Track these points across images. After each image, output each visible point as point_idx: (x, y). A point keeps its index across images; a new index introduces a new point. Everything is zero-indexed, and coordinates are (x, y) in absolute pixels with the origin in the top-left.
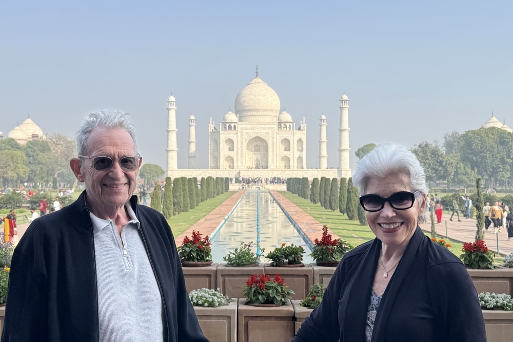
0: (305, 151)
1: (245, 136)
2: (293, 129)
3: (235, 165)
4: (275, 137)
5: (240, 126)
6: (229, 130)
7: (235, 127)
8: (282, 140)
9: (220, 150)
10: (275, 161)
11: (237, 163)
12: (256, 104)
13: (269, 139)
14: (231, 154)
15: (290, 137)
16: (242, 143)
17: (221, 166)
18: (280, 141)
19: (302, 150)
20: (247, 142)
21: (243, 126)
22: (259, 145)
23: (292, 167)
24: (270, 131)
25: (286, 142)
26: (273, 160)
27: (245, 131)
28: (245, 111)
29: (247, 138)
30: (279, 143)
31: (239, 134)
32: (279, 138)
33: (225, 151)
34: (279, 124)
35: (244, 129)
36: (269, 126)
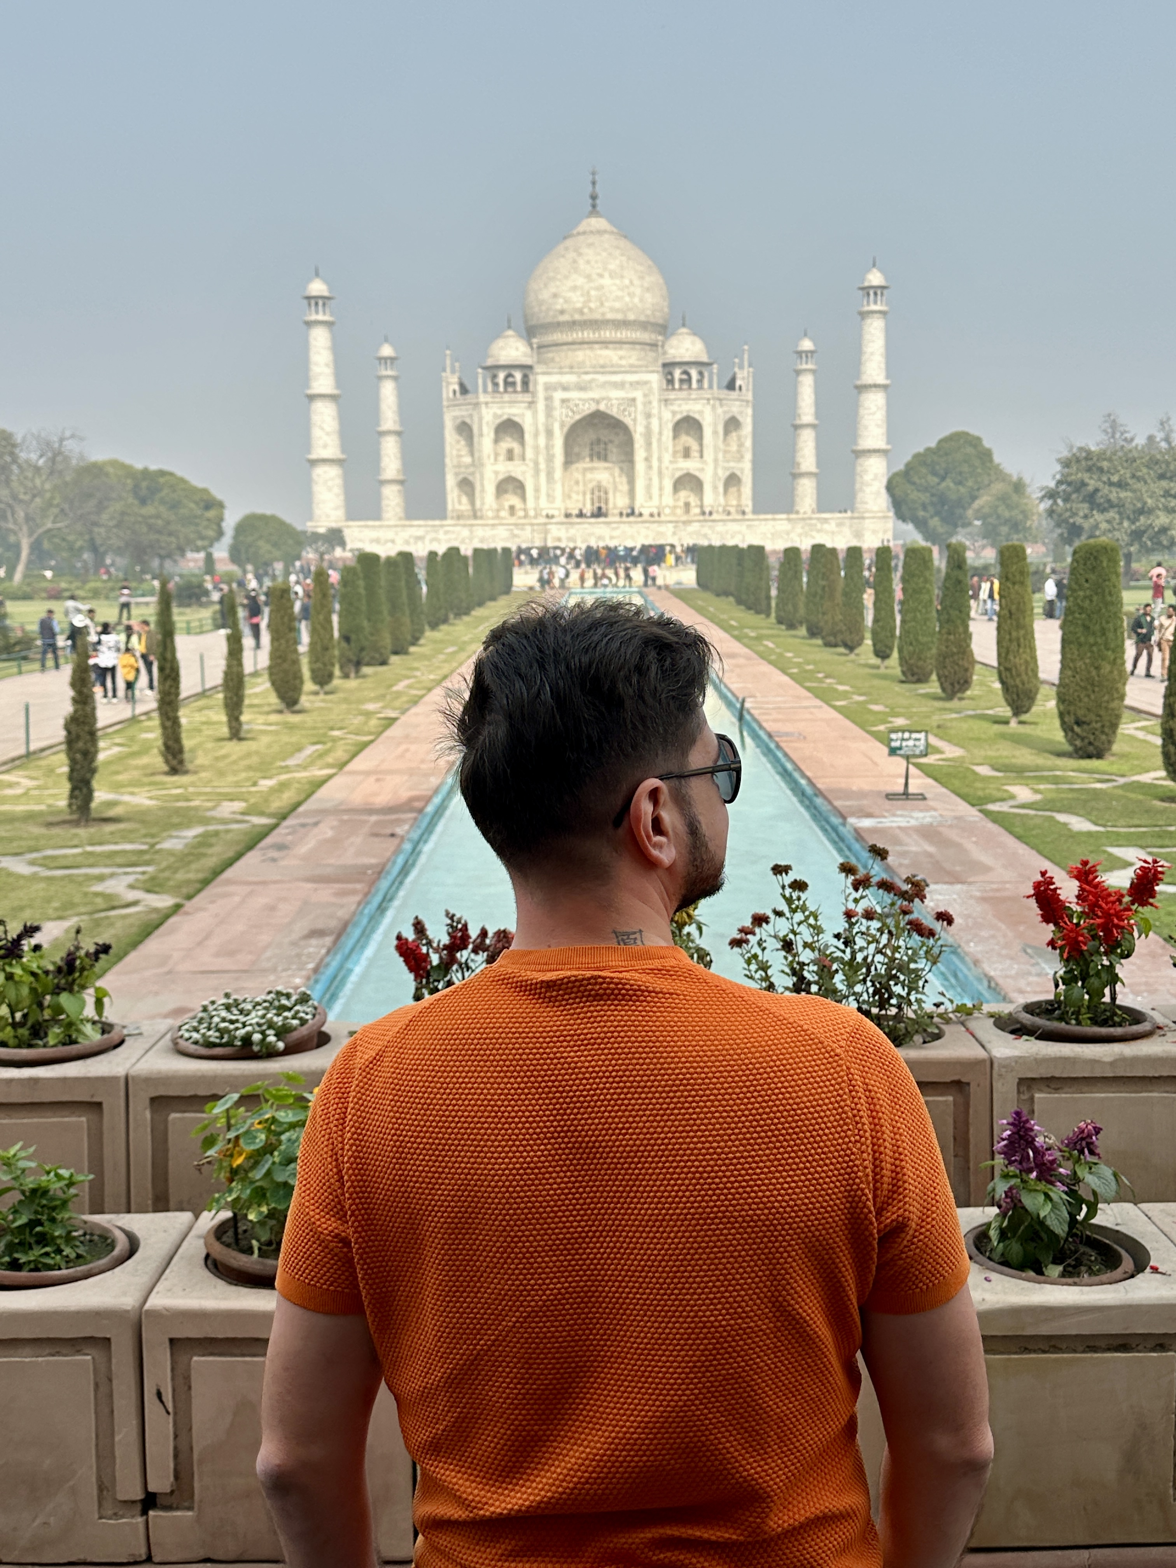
0: (748, 455)
1: (559, 412)
2: (711, 387)
3: (530, 503)
4: (655, 411)
5: (541, 380)
6: (506, 391)
7: (525, 383)
8: (677, 423)
9: (481, 458)
10: (655, 491)
11: (537, 498)
12: (592, 305)
13: (635, 420)
14: (517, 469)
15: (701, 412)
16: (549, 433)
17: (486, 507)
18: (670, 426)
19: (740, 456)
20: (566, 429)
21: (554, 379)
22: (605, 438)
23: (707, 509)
24: (638, 395)
25: (690, 427)
26: (648, 487)
27: (558, 395)
28: (558, 326)
29: (563, 418)
30: (668, 433)
31: (541, 405)
32: (667, 415)
33: (496, 459)
34: (667, 370)
35: (555, 389)
36: (636, 377)
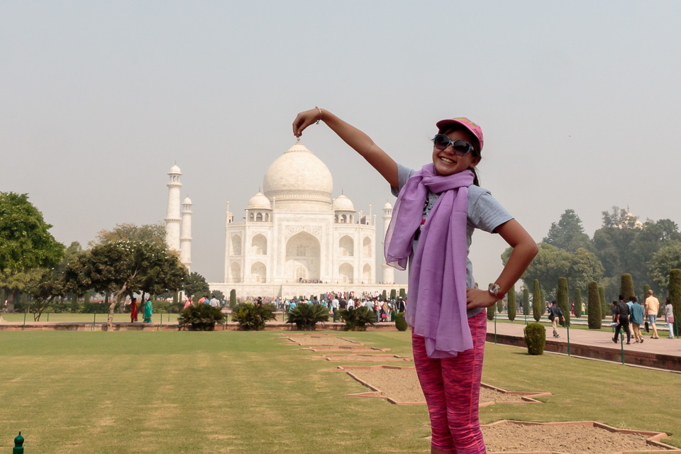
0: (374, 255)
1: (285, 232)
2: (351, 222)
3: (268, 275)
4: (331, 233)
5: (276, 216)
6: (258, 221)
7: (267, 217)
8: (341, 239)
9: (244, 253)
10: (330, 271)
11: (272, 273)
12: (299, 183)
13: (321, 237)
14: (263, 259)
15: (353, 234)
16: (279, 241)
17: (245, 277)
18: (338, 240)
19: (370, 256)
20: (287, 240)
21: (282, 216)
22: (304, 246)
23: (355, 281)
24: (323, 225)
25: (347, 242)
26: (327, 269)
27: (285, 223)
28: (281, 192)
29: (286, 235)
30: (337, 243)
31: (276, 228)
32: (337, 235)
33: (252, 254)
34: (336, 214)
35: (283, 221)
36: (321, 217)
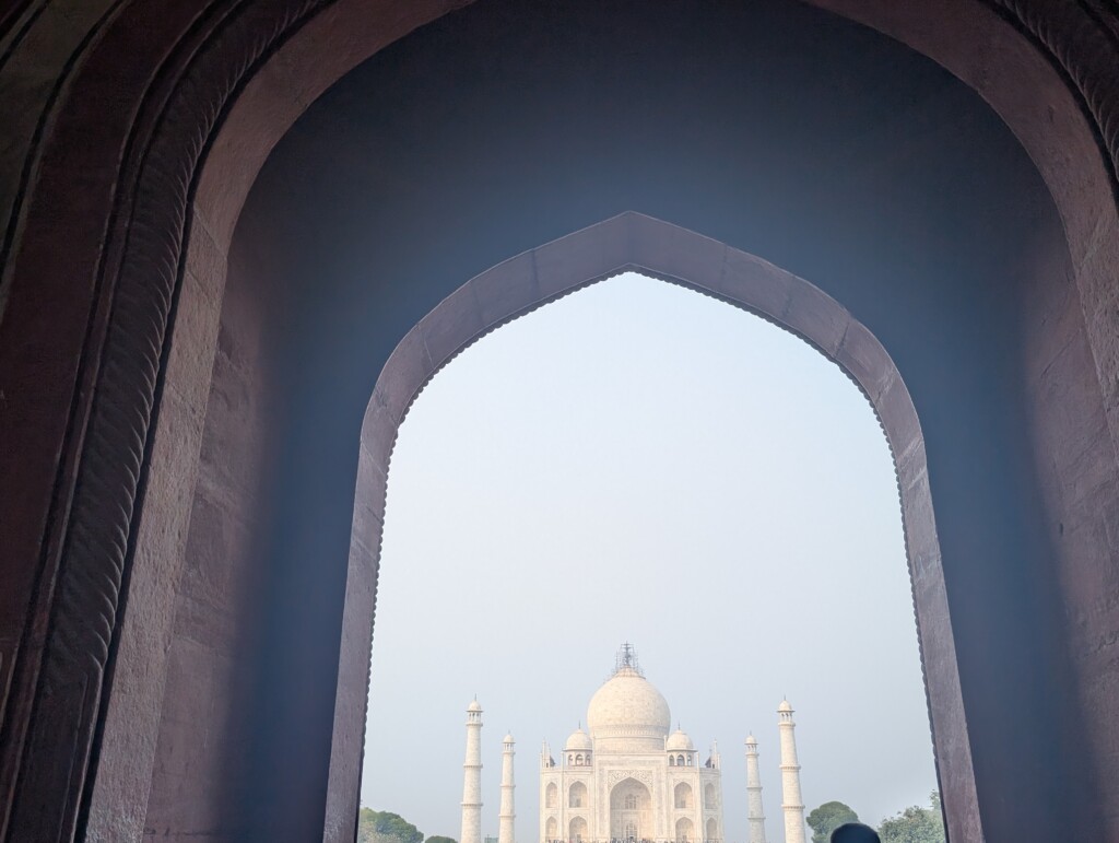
1: (607, 778)
2: (696, 764)
3: (590, 835)
4: (663, 779)
5: (596, 759)
6: (576, 765)
7: (588, 759)
8: (677, 786)
9: (561, 805)
10: (665, 828)
11: (594, 831)
12: (627, 716)
13: (652, 784)
14: (582, 812)
15: (690, 780)
16: (602, 790)
17: (562, 836)
18: (673, 788)
19: (715, 807)
20: (611, 788)
21: (605, 758)
22: (633, 794)
23: (697, 841)
24: (654, 769)
25: (685, 790)
26: (661, 826)
27: (607, 768)
28: (607, 727)
29: (610, 782)
30: (672, 793)
31: (597, 774)
32: (671, 782)
33: (570, 806)
34: (670, 754)
35: (605, 764)
36: (652, 758)
